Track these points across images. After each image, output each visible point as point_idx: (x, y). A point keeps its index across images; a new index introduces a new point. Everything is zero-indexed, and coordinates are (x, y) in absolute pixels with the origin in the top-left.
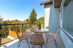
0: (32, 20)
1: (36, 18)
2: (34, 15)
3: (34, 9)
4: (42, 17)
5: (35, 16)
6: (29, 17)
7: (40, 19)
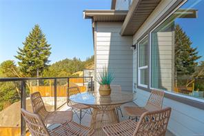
0: (31, 68)
1: (45, 60)
2: (39, 51)
3: (37, 27)
4: (67, 59)
5: (42, 52)
6: (17, 55)
7: (57, 64)
